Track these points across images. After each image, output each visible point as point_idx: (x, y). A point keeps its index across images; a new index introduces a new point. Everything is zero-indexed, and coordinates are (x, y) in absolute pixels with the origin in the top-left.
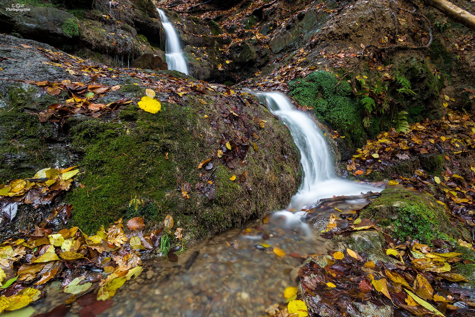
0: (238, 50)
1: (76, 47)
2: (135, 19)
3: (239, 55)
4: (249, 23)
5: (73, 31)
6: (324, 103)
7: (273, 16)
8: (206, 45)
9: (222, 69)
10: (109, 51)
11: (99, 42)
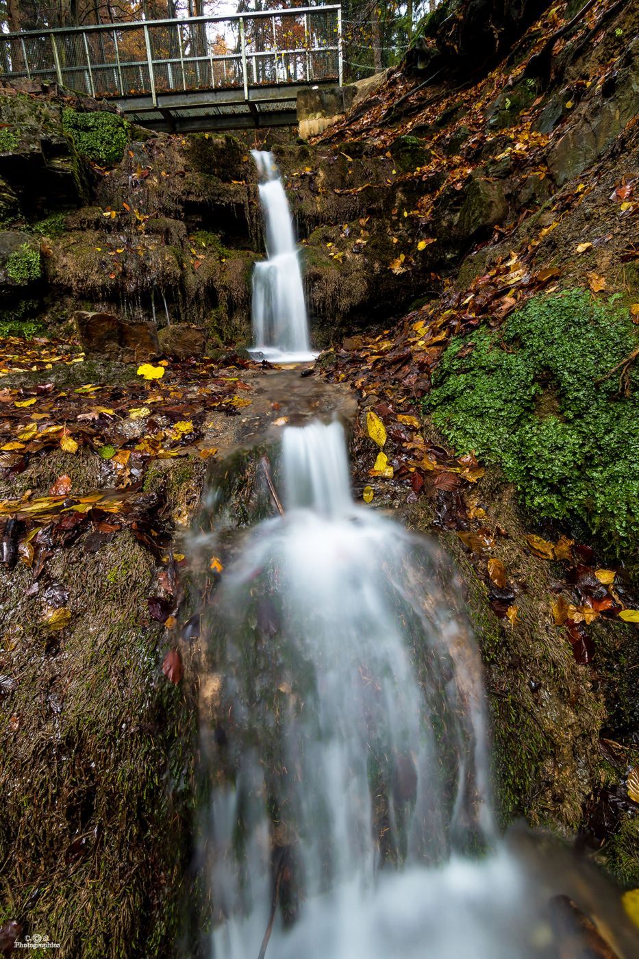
0: (456, 204)
1: (47, 300)
2: (184, 198)
3: (456, 218)
4: (511, 108)
5: (29, 269)
6: (560, 441)
7: (580, 60)
8: (371, 213)
9: (404, 270)
10: (103, 294)
11: (82, 281)
